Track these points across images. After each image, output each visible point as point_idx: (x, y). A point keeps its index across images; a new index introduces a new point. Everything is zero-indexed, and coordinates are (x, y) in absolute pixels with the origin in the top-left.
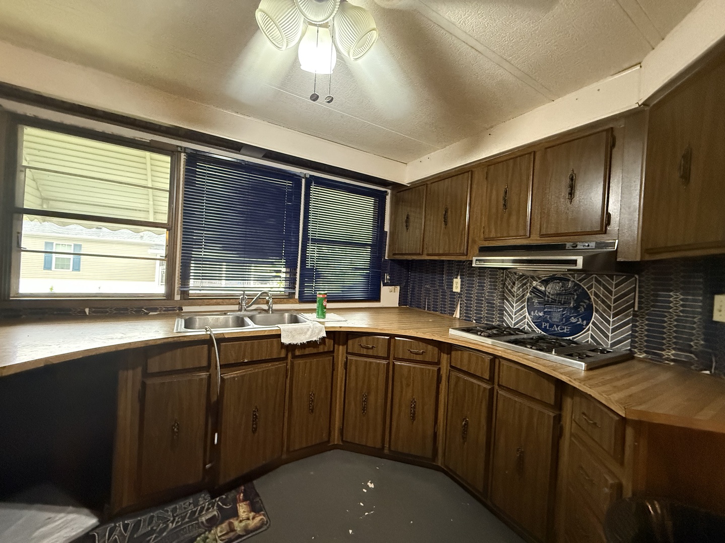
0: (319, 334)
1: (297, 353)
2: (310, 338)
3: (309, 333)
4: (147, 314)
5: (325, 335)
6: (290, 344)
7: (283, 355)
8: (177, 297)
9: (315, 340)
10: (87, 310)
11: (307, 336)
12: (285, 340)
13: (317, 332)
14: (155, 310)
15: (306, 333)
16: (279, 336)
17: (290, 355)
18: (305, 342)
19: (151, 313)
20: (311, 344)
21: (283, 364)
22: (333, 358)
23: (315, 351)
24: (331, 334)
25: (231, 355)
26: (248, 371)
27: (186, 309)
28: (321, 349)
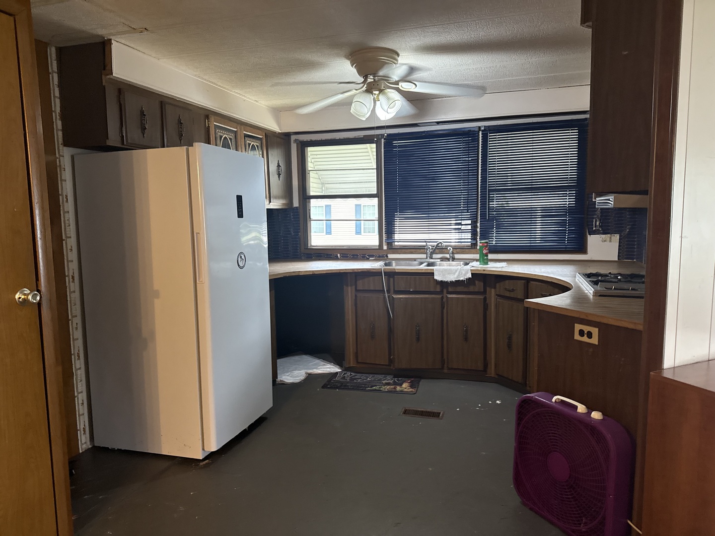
0: (465, 275)
1: (450, 289)
2: (457, 277)
3: (457, 274)
4: (368, 259)
5: (470, 276)
6: (441, 281)
7: (438, 289)
8: (385, 247)
9: (462, 280)
10: (339, 255)
11: (456, 276)
12: (438, 277)
13: (463, 273)
14: (372, 256)
15: (454, 274)
16: (433, 274)
17: (445, 291)
18: (454, 280)
19: (370, 259)
20: (458, 283)
21: (439, 296)
22: (485, 299)
23: (466, 290)
24: (476, 276)
25: (402, 284)
26: (411, 296)
27: (390, 256)
28: (472, 289)
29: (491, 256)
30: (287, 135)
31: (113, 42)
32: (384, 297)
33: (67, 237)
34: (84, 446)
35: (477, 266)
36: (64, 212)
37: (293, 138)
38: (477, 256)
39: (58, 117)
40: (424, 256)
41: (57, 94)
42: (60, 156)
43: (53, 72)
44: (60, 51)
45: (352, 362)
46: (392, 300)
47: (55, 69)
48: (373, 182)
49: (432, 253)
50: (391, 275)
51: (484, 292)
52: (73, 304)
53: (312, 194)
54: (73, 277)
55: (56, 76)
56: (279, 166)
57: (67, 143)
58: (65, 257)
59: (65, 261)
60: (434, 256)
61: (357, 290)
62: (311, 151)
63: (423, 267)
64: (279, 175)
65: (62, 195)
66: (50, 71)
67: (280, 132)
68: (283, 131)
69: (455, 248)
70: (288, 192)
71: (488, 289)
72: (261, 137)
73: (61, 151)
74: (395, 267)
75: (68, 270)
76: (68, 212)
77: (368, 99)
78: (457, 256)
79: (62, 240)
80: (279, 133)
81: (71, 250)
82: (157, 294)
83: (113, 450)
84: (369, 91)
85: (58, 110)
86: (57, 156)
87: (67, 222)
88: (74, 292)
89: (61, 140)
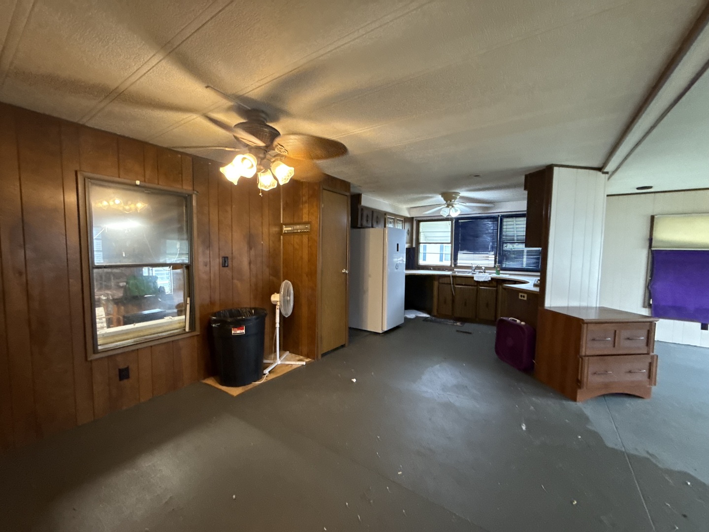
1: (481, 285)
5: (491, 279)
6: (477, 281)
7: (476, 284)
8: (453, 266)
9: (487, 281)
10: (432, 268)
11: (484, 279)
12: (475, 279)
13: (488, 278)
14: (447, 270)
16: (473, 278)
17: (478, 285)
20: (484, 282)
21: (476, 287)
22: (497, 290)
23: (488, 285)
24: (493, 279)
25: (459, 281)
26: (462, 286)
27: (455, 270)
28: (491, 285)
29: (501, 272)
30: (413, 218)
32: (451, 287)
35: (495, 275)
37: (414, 219)
38: (495, 272)
40: (471, 270)
45: (435, 313)
46: (455, 288)
48: (449, 237)
49: (475, 269)
50: (454, 277)
51: (497, 287)
53: (421, 242)
56: (408, 230)
60: (476, 270)
61: (439, 283)
62: (422, 224)
63: (470, 275)
64: (408, 234)
68: (411, 217)
69: (486, 268)
70: (411, 241)
71: (498, 286)
72: (403, 219)
74: (457, 274)
77: (447, 209)
78: (486, 271)
80: (409, 217)
84: (448, 207)
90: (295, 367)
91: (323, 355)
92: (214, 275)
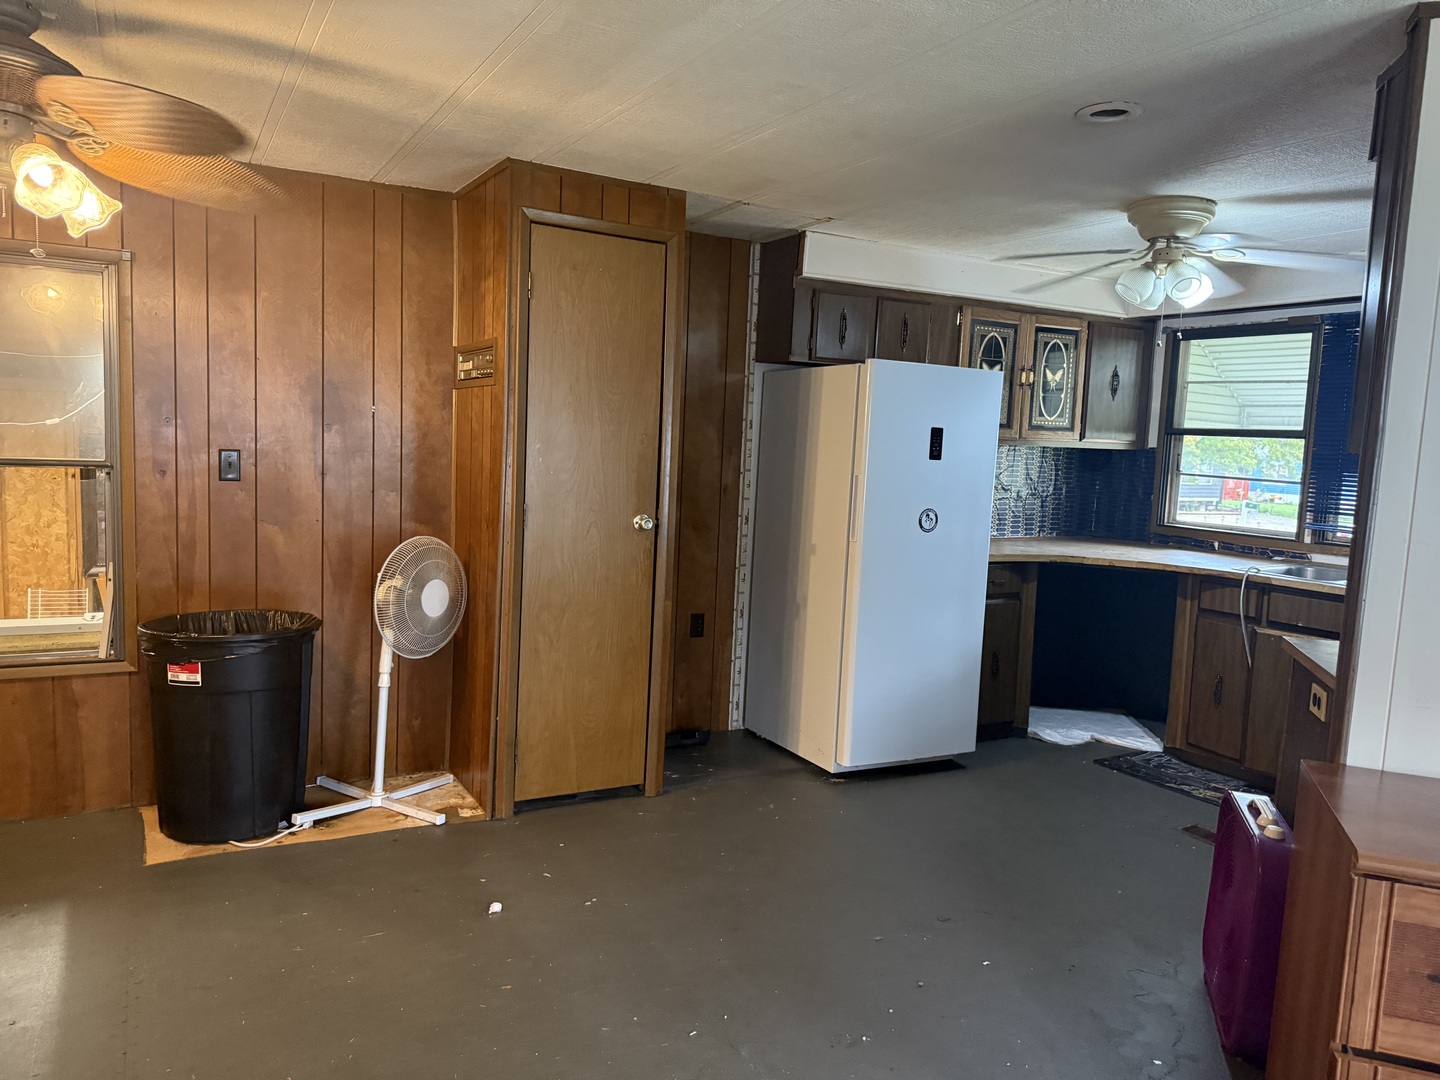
4: (1271, 558)
8: (1308, 539)
10: (1216, 544)
14: (1281, 553)
19: (1276, 558)
25: (1281, 610)
27: (1317, 558)
30: (1151, 321)
31: (807, 233)
32: (1241, 629)
33: (745, 470)
34: (735, 724)
36: (746, 440)
37: (1162, 324)
39: (753, 327)
41: (756, 300)
42: (750, 373)
43: (754, 274)
44: (764, 246)
45: (1178, 741)
46: (1253, 639)
47: (757, 270)
48: (1299, 406)
50: (1265, 588)
52: (743, 551)
53: (1187, 425)
54: (747, 518)
55: (757, 279)
56: (1116, 375)
57: (758, 360)
58: (741, 494)
59: (740, 498)
61: (1201, 610)
64: (1114, 391)
65: (746, 420)
66: (751, 273)
67: (1126, 317)
68: (1130, 316)
72: (1078, 329)
73: (751, 367)
75: (742, 509)
76: (751, 440)
79: (740, 473)
80: (1125, 319)
81: (749, 486)
82: (813, 550)
83: (759, 738)
85: (754, 319)
86: (746, 373)
87: (748, 452)
88: (747, 536)
89: (753, 355)
90: (409, 824)
91: (521, 807)
92: (192, 503)
